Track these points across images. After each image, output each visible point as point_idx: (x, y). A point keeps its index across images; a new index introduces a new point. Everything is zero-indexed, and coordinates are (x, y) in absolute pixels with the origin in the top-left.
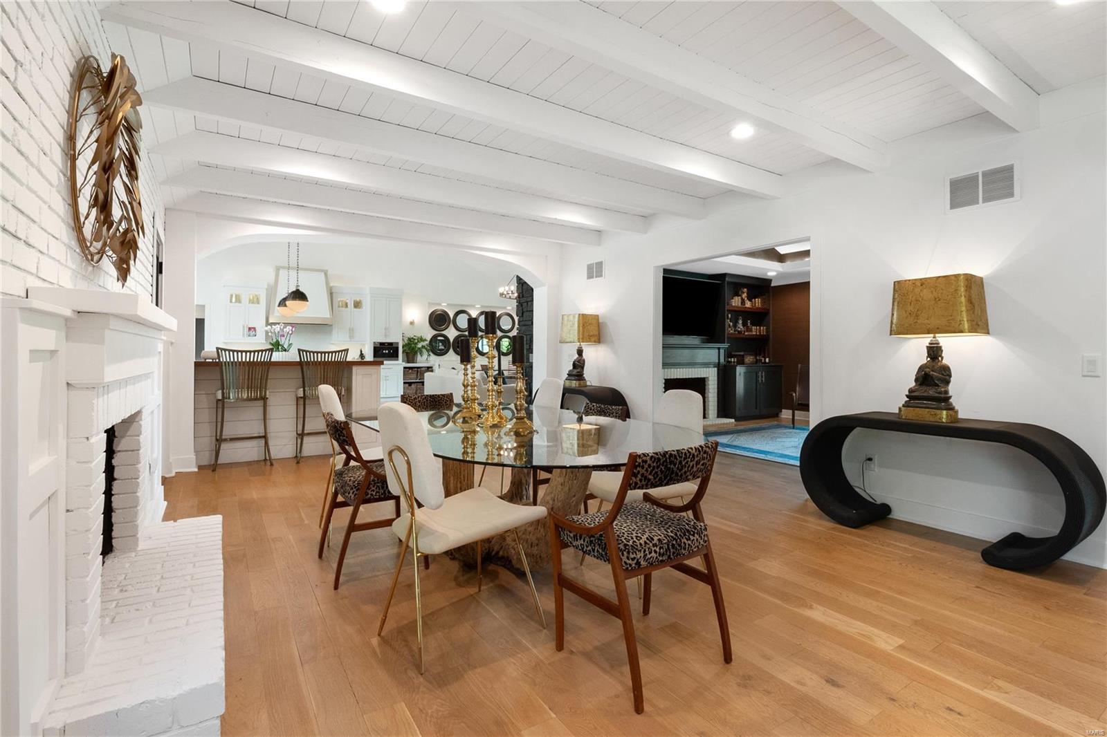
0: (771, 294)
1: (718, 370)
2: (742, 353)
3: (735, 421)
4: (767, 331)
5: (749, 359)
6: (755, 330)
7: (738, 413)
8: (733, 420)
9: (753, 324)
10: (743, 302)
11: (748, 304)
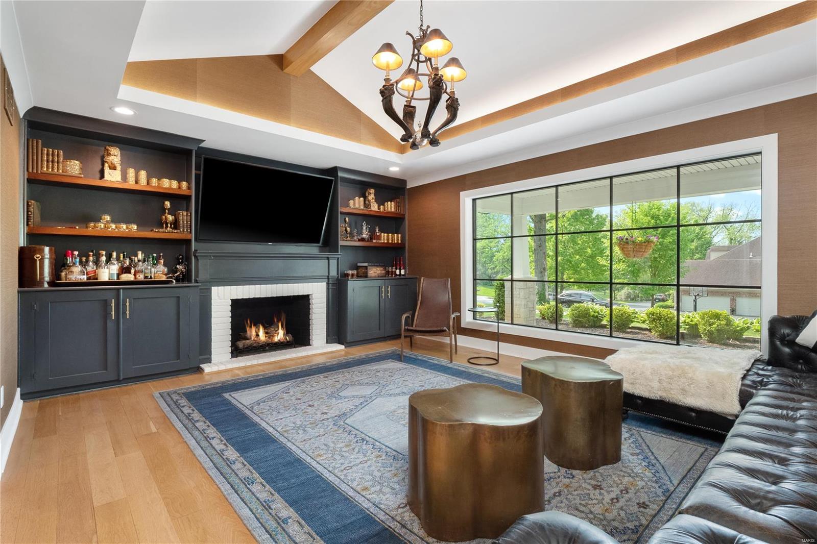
0: (406, 197)
1: (328, 284)
2: (366, 264)
3: (345, 347)
4: (403, 238)
5: (374, 271)
6: (384, 238)
7: (350, 338)
8: (342, 347)
9: (382, 231)
10: (367, 205)
11: (374, 207)
